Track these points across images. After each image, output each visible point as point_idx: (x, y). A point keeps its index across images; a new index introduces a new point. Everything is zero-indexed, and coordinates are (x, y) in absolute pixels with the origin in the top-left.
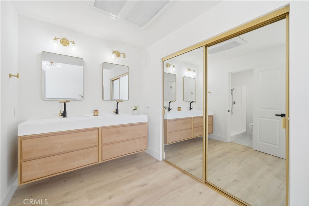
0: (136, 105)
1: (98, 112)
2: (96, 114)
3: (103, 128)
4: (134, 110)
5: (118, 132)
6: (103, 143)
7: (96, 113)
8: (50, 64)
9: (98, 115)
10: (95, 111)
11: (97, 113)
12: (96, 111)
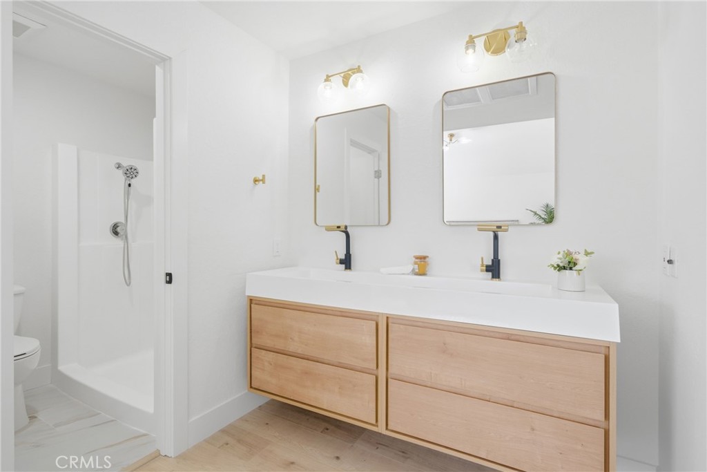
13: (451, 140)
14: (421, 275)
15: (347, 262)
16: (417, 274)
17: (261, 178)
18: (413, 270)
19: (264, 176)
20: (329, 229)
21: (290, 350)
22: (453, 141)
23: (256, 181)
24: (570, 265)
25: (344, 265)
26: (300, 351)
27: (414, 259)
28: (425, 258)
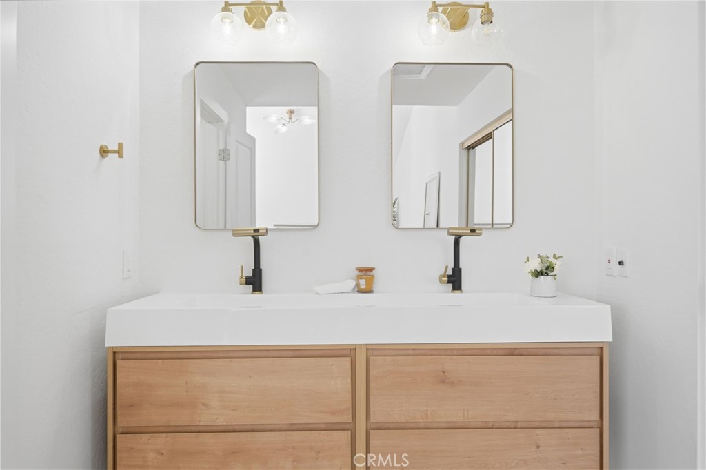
0: (548, 253)
1: (373, 277)
2: (363, 287)
3: (372, 351)
4: (538, 274)
5: (443, 379)
6: (372, 420)
7: (365, 279)
8: (287, 116)
9: (371, 292)
10: (360, 270)
11: (370, 281)
12: (366, 271)
13: (290, 118)
14: (366, 292)
15: (255, 281)
16: (361, 291)
17: (116, 148)
18: (358, 285)
19: (120, 145)
20: (236, 235)
21: (202, 423)
22: (293, 120)
23: (104, 152)
24: (546, 270)
25: (251, 286)
26: (221, 421)
27: (357, 272)
28: (371, 270)
